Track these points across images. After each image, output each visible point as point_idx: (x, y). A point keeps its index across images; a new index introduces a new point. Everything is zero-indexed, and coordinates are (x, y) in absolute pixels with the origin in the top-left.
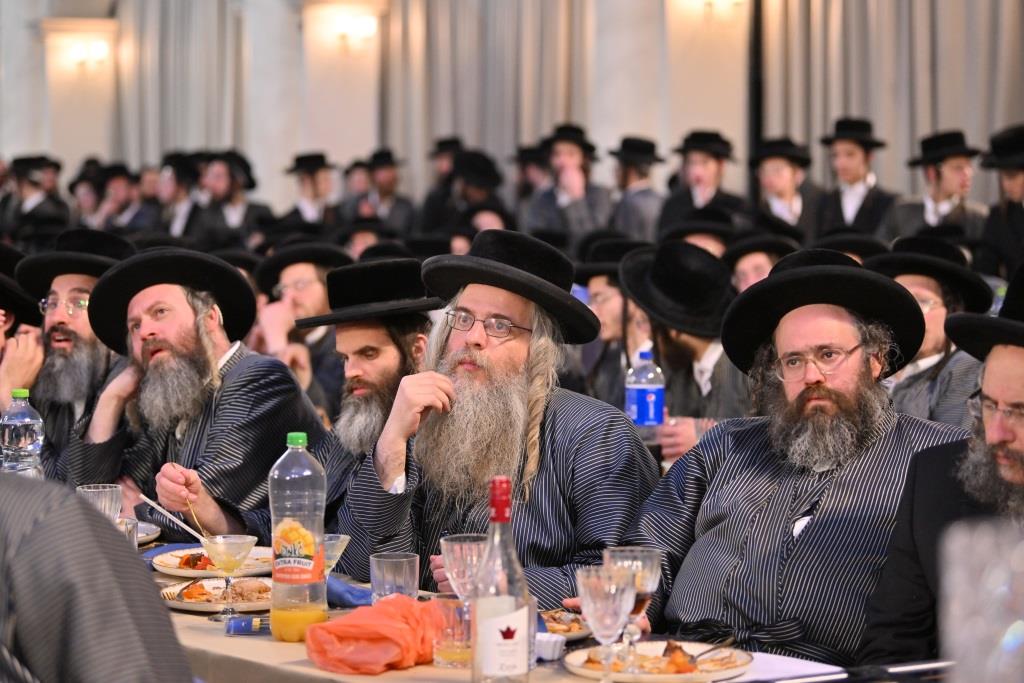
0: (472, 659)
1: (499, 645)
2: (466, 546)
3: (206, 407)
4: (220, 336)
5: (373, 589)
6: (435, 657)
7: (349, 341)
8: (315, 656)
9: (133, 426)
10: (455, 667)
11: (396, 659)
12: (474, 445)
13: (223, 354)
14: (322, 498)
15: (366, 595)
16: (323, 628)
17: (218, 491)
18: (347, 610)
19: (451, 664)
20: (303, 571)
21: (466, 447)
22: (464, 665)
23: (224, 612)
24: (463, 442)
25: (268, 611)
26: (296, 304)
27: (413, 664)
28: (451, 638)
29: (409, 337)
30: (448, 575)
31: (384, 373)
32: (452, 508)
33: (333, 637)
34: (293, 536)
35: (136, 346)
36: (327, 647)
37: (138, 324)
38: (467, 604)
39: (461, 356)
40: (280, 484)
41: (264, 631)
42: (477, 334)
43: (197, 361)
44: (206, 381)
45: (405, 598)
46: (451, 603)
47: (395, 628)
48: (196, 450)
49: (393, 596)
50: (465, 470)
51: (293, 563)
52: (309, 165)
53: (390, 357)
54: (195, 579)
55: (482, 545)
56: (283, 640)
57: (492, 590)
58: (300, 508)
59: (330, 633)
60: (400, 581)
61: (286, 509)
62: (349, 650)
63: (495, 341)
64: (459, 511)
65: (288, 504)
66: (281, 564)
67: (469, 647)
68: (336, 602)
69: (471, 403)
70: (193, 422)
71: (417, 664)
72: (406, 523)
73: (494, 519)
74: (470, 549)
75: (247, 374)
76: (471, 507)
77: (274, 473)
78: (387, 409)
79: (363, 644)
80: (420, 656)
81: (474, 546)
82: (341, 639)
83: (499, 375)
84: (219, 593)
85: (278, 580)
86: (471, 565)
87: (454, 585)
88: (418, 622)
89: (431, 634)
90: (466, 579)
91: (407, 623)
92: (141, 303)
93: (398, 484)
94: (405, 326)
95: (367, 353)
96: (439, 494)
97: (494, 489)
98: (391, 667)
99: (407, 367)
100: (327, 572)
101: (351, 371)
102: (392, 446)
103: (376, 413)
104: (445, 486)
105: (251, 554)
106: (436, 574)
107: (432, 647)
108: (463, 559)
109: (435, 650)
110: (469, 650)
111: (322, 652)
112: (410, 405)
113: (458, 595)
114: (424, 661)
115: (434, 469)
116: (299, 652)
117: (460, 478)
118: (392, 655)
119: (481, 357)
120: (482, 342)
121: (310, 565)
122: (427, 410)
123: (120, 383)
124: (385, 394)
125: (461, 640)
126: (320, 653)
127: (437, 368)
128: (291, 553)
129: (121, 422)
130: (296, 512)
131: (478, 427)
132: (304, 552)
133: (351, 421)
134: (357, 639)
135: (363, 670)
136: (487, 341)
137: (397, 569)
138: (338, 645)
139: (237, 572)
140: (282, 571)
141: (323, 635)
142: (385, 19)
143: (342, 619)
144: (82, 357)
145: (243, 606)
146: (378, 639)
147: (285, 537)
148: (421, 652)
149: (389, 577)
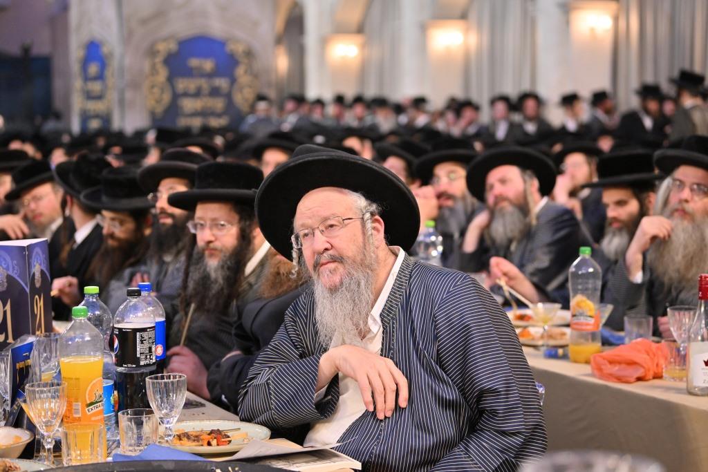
0: (687, 377)
1: (703, 369)
2: (682, 313)
3: (528, 234)
4: (537, 195)
5: (625, 336)
6: (664, 374)
7: (610, 197)
8: (596, 372)
9: (488, 242)
10: (675, 381)
11: (643, 375)
12: (684, 257)
13: (539, 204)
14: (599, 283)
15: (622, 339)
16: (601, 356)
17: (535, 279)
18: (612, 347)
19: (673, 378)
20: (588, 324)
21: (679, 258)
22: (681, 380)
23: (543, 346)
24: (677, 255)
25: (567, 346)
26: (573, 177)
27: (651, 378)
28: (674, 364)
29: (645, 195)
30: (672, 329)
31: (631, 215)
32: (669, 291)
33: (606, 362)
34: (583, 305)
35: (490, 199)
36: (603, 367)
37: (492, 187)
38: (682, 345)
39: (677, 206)
40: (575, 275)
41: (565, 357)
42: (686, 194)
43: (523, 208)
44: (528, 220)
45: (646, 340)
46: (673, 344)
47: (641, 357)
48: (522, 257)
49: (639, 340)
50: (678, 271)
51: (582, 320)
52: (569, 101)
53: (633, 206)
54: (525, 327)
55: (692, 313)
56: (576, 362)
57: (700, 338)
58: (587, 289)
59: (604, 359)
60: (642, 331)
61: (578, 290)
62: (615, 369)
63: (696, 198)
64: (674, 293)
65: (580, 287)
66: (575, 320)
67: (684, 370)
68: (606, 342)
69: (681, 233)
70: (520, 242)
71: (655, 378)
72: (643, 299)
73: (701, 298)
74: (684, 314)
75: (551, 215)
76: (680, 291)
77: (572, 269)
78: (632, 235)
79: (623, 366)
80: (655, 373)
81: (686, 313)
82: (611, 362)
83: (698, 217)
84: (539, 335)
85: (573, 329)
86: (685, 324)
87: (675, 335)
88: (654, 355)
89: (662, 362)
90: (682, 331)
91: (648, 355)
92: (495, 176)
93: (638, 277)
94: (643, 189)
95: (621, 203)
96: (662, 284)
97: (701, 280)
98: (639, 379)
99: (643, 212)
100: (601, 325)
101: (611, 213)
102: (634, 256)
103: (625, 238)
104: (666, 280)
105: (557, 313)
106: (662, 328)
107: (662, 369)
108: (680, 321)
109: (664, 370)
110: (684, 372)
111: (600, 369)
112: (644, 234)
113: (677, 340)
114: (658, 376)
115: (660, 269)
116: (587, 369)
117: (674, 275)
118: (640, 373)
119: (689, 207)
120: (689, 199)
121: (592, 321)
122: (654, 238)
123: (480, 219)
124: (631, 227)
125: (679, 365)
126: (599, 370)
127: (661, 214)
128: (581, 314)
129: (482, 240)
130: (584, 291)
131: (686, 247)
132: (589, 314)
133: (610, 242)
134: (620, 363)
135: (624, 380)
136: (692, 199)
137: (639, 324)
138: (609, 366)
139: (550, 323)
140: (576, 324)
141: (600, 360)
142: (616, 19)
143: (610, 352)
144: (459, 206)
145: (552, 342)
146: (632, 363)
147: (578, 305)
148: (656, 371)
149: (635, 330)
